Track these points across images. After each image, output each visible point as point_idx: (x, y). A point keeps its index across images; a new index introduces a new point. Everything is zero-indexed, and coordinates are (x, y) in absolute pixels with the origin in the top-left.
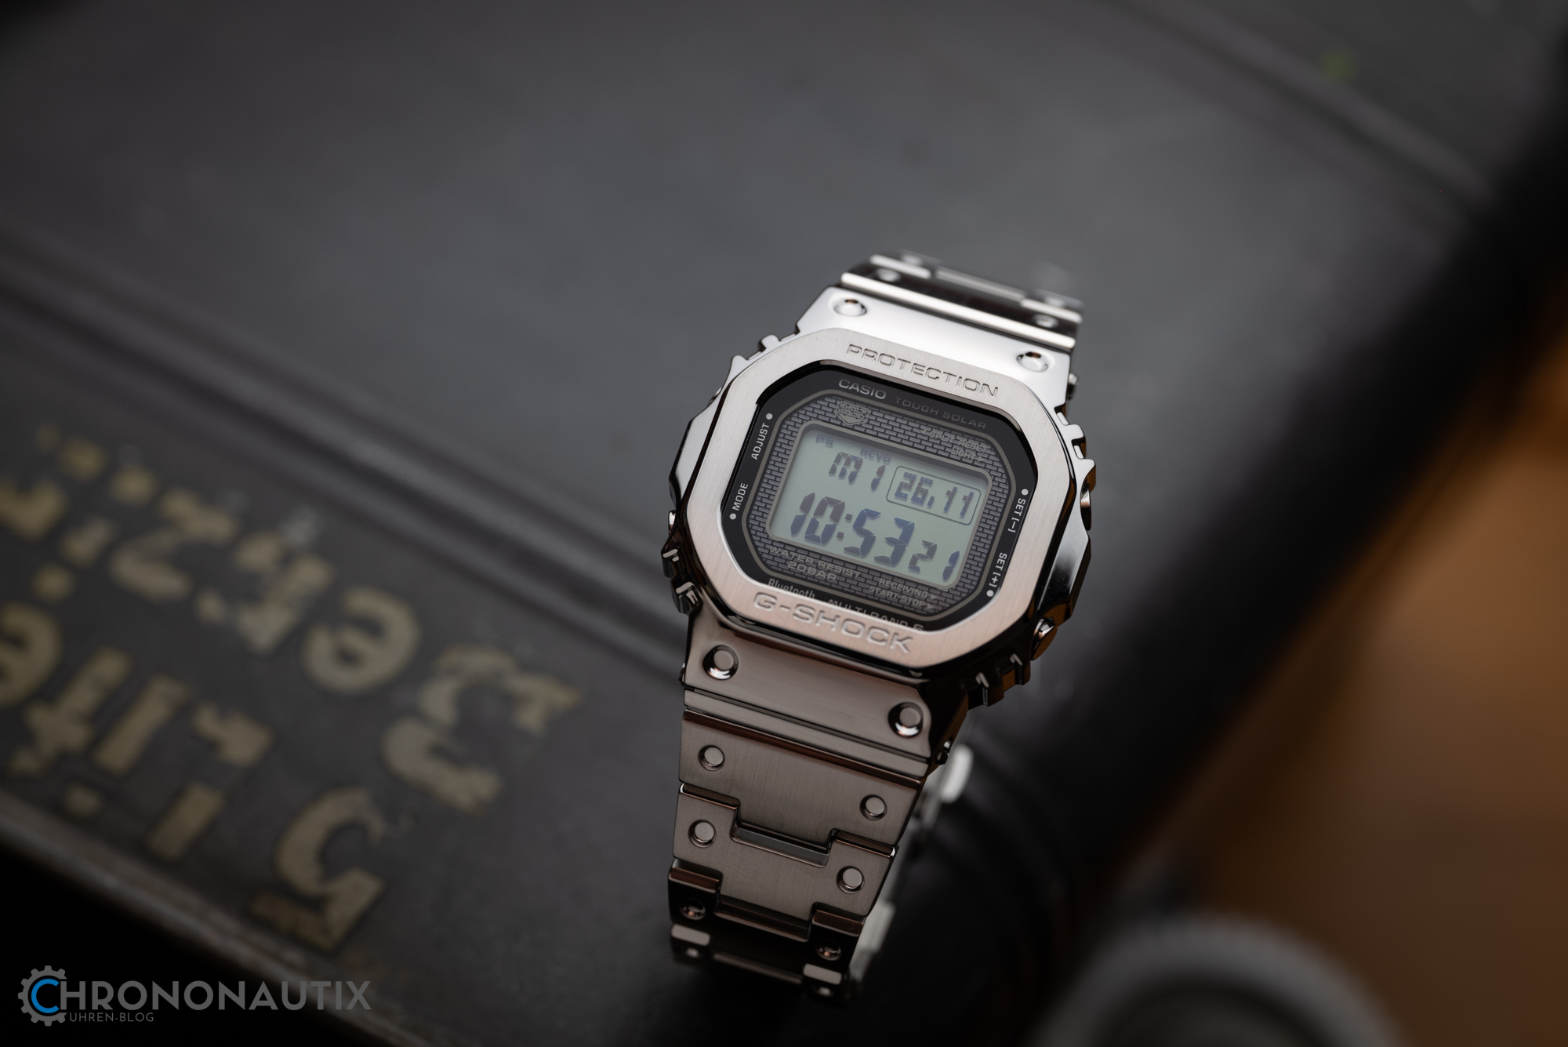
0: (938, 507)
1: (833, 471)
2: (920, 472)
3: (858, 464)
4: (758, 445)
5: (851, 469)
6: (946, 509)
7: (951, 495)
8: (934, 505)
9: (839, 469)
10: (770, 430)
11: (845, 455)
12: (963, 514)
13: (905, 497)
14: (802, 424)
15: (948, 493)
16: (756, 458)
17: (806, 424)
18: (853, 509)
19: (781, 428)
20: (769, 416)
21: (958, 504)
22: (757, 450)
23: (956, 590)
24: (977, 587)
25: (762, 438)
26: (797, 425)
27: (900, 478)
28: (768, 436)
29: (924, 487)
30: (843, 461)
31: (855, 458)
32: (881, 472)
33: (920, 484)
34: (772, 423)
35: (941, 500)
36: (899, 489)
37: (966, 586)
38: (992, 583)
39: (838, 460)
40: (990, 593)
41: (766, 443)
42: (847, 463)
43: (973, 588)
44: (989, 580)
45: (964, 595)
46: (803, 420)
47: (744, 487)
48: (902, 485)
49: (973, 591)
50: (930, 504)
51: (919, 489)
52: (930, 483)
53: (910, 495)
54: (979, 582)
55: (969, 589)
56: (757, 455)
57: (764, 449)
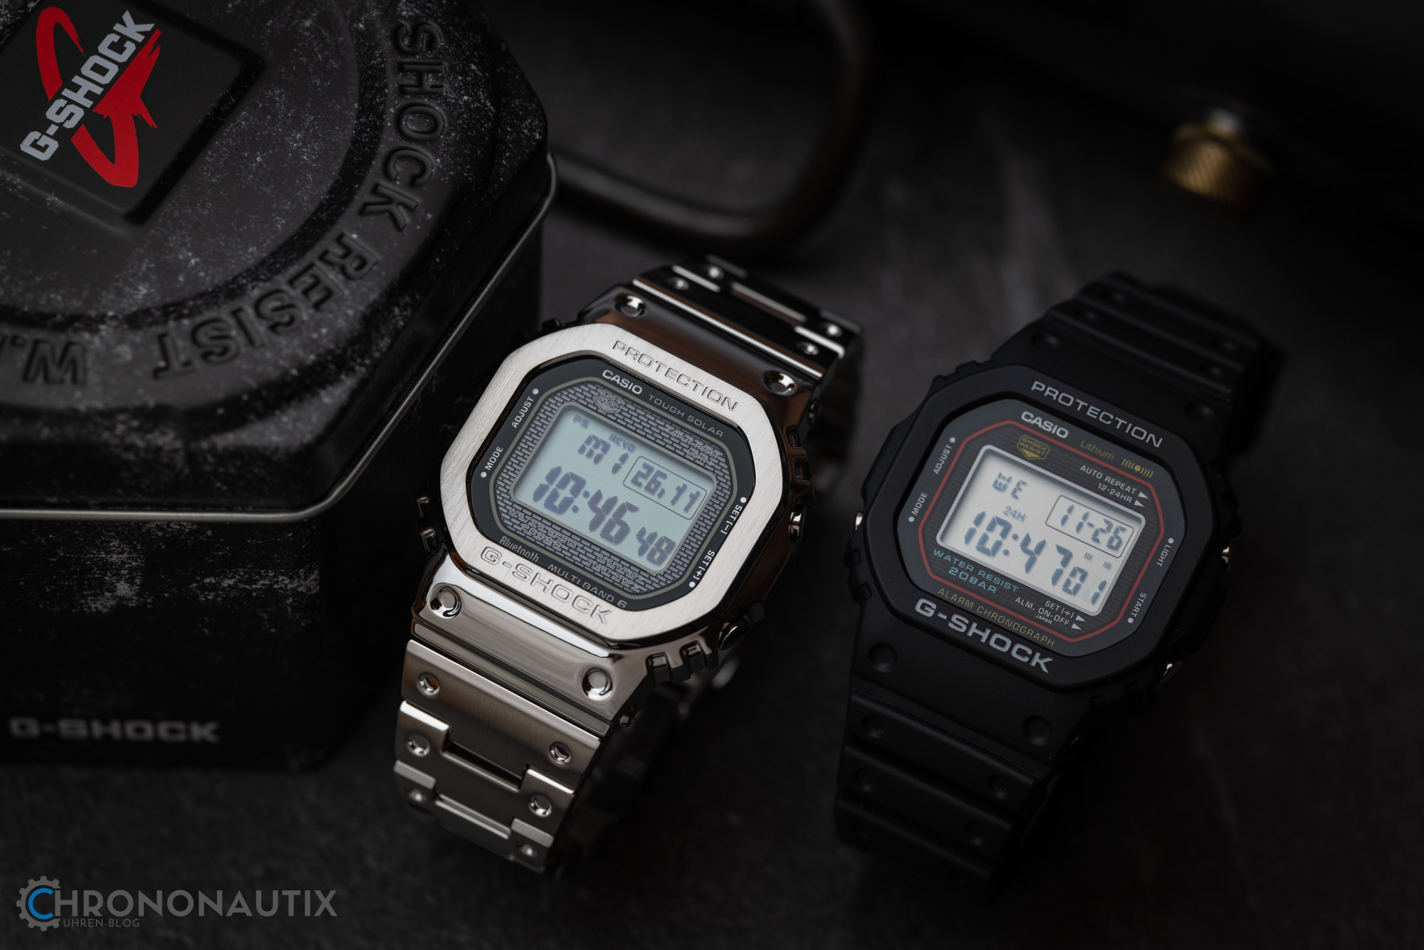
0: (666, 499)
1: (582, 450)
2: (659, 463)
3: (606, 448)
4: (520, 415)
5: (598, 451)
6: (673, 502)
7: (681, 490)
8: (665, 496)
9: (588, 448)
10: (533, 404)
11: (595, 438)
12: (687, 509)
13: (639, 485)
14: (562, 403)
15: (678, 489)
16: (515, 426)
17: (566, 404)
18: (591, 488)
19: (543, 403)
20: (536, 392)
21: (685, 499)
22: (518, 419)
23: (663, 576)
24: (682, 576)
25: (525, 410)
26: (559, 404)
27: (639, 467)
28: (530, 409)
29: (659, 479)
30: (593, 442)
31: (604, 442)
32: (624, 458)
33: (655, 476)
34: (536, 398)
35: (671, 493)
36: (636, 477)
37: (673, 574)
38: (696, 576)
39: (588, 441)
40: (692, 584)
41: (527, 414)
42: (596, 446)
43: (678, 577)
44: (694, 572)
45: (669, 582)
46: (564, 400)
47: (499, 450)
48: (639, 474)
49: (678, 580)
50: (660, 496)
51: (654, 480)
52: (664, 476)
53: (645, 483)
54: (684, 573)
55: (675, 578)
56: (517, 424)
57: (524, 419)
